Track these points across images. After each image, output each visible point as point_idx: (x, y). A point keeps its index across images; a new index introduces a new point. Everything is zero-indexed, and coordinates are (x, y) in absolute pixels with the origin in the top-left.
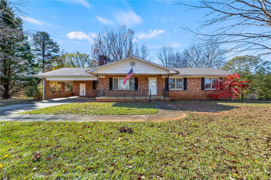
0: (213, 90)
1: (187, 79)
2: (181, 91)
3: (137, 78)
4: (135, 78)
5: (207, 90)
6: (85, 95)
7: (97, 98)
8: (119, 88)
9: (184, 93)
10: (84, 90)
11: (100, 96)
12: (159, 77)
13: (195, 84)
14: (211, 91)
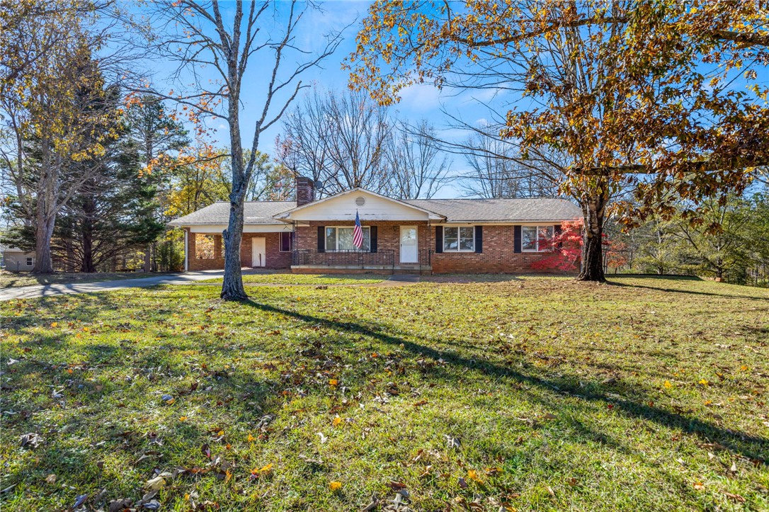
0: (539, 253)
1: (483, 229)
2: (470, 254)
3: (376, 227)
4: (371, 227)
5: (526, 253)
6: (263, 264)
7: (292, 267)
8: (337, 248)
9: (476, 259)
10: (263, 252)
11: (298, 265)
12: (422, 226)
13: (500, 239)
14: (536, 256)
